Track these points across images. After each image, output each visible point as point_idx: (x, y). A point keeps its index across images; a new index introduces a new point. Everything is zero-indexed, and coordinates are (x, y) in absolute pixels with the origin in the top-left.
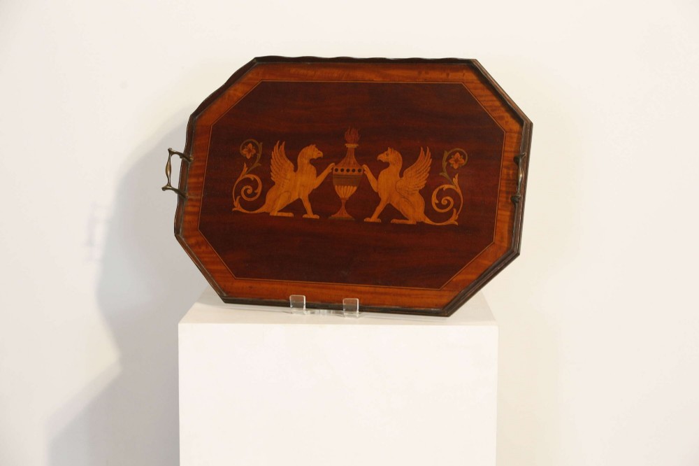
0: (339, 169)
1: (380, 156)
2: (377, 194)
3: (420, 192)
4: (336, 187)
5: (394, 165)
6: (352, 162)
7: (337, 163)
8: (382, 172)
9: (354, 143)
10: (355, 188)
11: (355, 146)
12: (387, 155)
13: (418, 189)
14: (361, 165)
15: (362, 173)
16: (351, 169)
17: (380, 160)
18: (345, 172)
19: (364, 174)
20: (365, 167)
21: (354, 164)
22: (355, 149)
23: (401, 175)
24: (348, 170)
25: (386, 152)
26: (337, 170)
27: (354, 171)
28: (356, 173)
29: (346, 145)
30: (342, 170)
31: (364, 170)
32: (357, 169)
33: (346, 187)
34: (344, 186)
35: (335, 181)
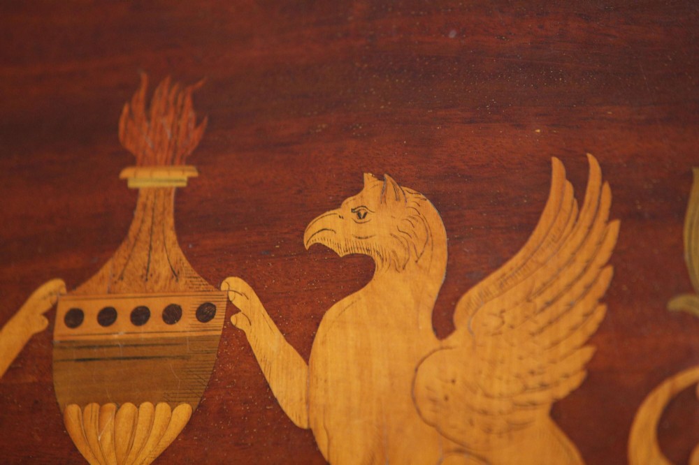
0: (92, 308)
1: (317, 225)
2: (308, 436)
3: (558, 412)
4: (73, 411)
5: (400, 267)
6: (164, 270)
7: (74, 281)
8: (331, 314)
9: (171, 163)
10: (183, 412)
11: (179, 176)
12: (360, 215)
13: (544, 397)
14: (215, 280)
15: (218, 321)
16: (157, 306)
17: (320, 249)
18: (123, 329)
19: (230, 329)
20: (236, 288)
21: (175, 274)
22: (179, 191)
23: (443, 324)
24: (140, 316)
25: (350, 203)
26: (75, 318)
27: (172, 314)
28: (187, 325)
29: (127, 173)
30: (107, 317)
31: (232, 309)
32: (189, 305)
33: (128, 408)
34: (119, 403)
35: (64, 379)
